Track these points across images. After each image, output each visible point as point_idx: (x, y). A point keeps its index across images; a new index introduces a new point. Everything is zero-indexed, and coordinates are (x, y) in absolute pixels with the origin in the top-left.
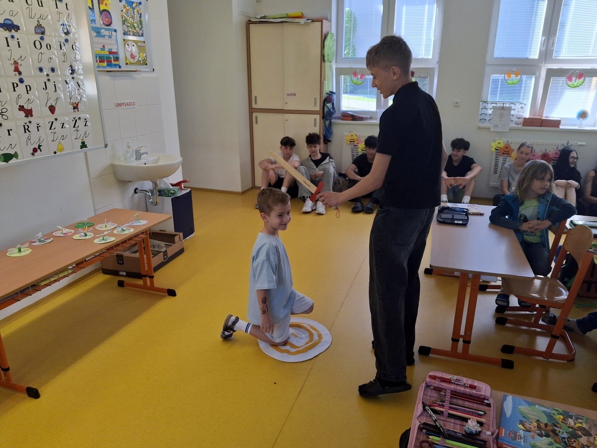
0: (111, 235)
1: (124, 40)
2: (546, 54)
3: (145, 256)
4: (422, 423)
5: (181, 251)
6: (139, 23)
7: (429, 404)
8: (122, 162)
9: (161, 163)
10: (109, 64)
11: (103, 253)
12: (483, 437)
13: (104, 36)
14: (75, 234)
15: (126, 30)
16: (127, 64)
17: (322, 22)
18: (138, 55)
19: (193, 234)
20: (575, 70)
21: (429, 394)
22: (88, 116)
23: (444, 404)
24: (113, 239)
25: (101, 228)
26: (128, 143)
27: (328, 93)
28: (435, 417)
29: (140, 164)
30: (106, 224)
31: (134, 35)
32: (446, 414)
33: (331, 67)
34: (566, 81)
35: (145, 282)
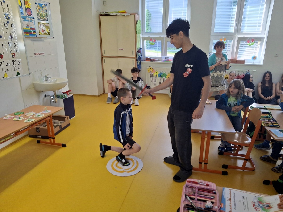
0: (33, 118)
1: (38, 23)
2: (238, 30)
3: (50, 128)
4: (186, 204)
5: (69, 125)
6: (46, 15)
7: (188, 195)
8: (37, 82)
9: (58, 82)
10: (31, 34)
11: (29, 127)
12: (214, 209)
13: (28, 21)
14: (14, 118)
15: (39, 18)
16: (40, 34)
17: (135, 15)
18: (45, 30)
19: (74, 117)
20: (250, 37)
21: (188, 190)
22: (20, 60)
23: (195, 194)
24: (33, 120)
25: (28, 115)
26: (41, 73)
27: (139, 48)
28: (191, 201)
29: (47, 83)
30: (30, 113)
31: (43, 20)
32: (196, 199)
33: (140, 36)
34: (247, 42)
35: (51, 141)
